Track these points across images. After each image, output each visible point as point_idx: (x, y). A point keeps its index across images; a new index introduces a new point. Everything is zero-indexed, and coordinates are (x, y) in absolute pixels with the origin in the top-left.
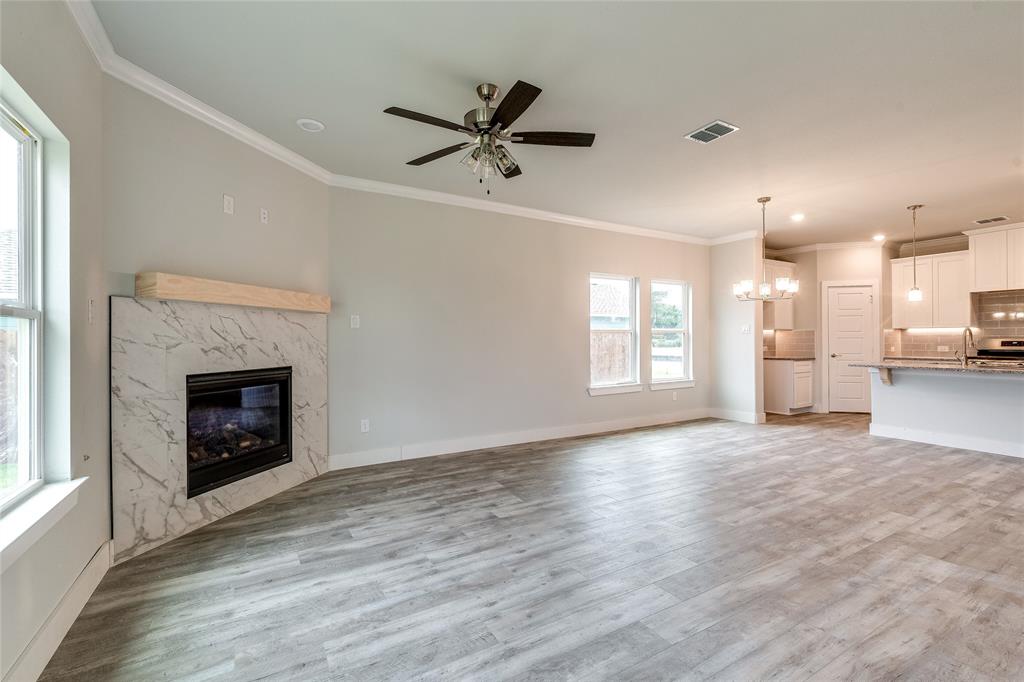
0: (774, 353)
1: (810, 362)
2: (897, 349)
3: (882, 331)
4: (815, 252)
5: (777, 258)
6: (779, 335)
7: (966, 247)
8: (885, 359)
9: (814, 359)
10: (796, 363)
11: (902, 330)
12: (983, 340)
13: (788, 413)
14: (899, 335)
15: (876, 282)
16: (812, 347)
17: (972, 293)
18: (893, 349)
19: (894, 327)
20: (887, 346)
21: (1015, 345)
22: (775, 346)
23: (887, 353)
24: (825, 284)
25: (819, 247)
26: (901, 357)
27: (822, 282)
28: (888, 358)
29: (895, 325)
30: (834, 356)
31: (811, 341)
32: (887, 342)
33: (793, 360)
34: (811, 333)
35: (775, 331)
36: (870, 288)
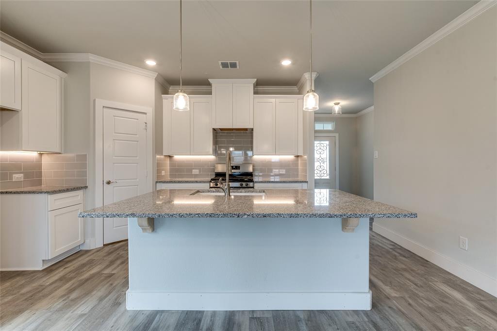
0: (40, 183)
1: (80, 193)
2: (166, 173)
3: (154, 157)
4: (88, 63)
6: (46, 160)
7: (210, 93)
8: (157, 182)
9: (86, 187)
11: (170, 157)
14: (168, 161)
15: (150, 110)
16: (84, 174)
17: (214, 129)
18: (163, 173)
20: (159, 171)
21: (235, 169)
22: (40, 174)
23: (158, 177)
24: (100, 103)
25: (92, 58)
26: (169, 179)
27: (97, 99)
28: (160, 182)
29: (165, 153)
30: (109, 183)
31: (84, 166)
32: (159, 167)
33: (48, 192)
34: (83, 158)
35: (41, 154)
36: (145, 115)
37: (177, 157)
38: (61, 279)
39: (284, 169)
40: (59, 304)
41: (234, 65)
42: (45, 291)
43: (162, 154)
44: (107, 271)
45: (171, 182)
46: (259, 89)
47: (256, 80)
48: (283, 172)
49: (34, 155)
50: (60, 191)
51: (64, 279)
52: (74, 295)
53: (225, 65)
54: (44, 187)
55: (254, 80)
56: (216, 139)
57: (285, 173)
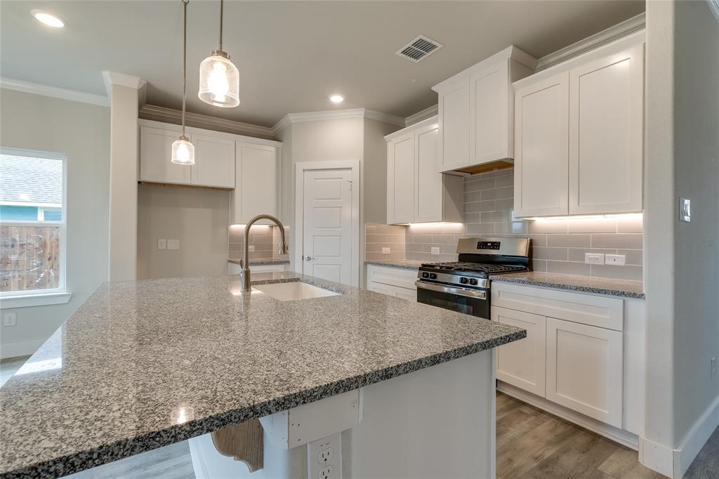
2: (396, 249)
3: (361, 227)
4: (291, 125)
9: (288, 262)
14: (402, 233)
15: (356, 163)
18: (386, 250)
19: (388, 223)
21: (489, 248)
23: (369, 256)
24: (300, 166)
26: (404, 259)
27: (297, 163)
28: (372, 263)
29: (390, 221)
30: (309, 259)
35: (272, 226)
36: (350, 171)
37: (415, 227)
43: (385, 223)
47: (513, 47)
48: (619, 260)
53: (415, 54)
55: (508, 52)
56: (465, 191)
57: (622, 263)
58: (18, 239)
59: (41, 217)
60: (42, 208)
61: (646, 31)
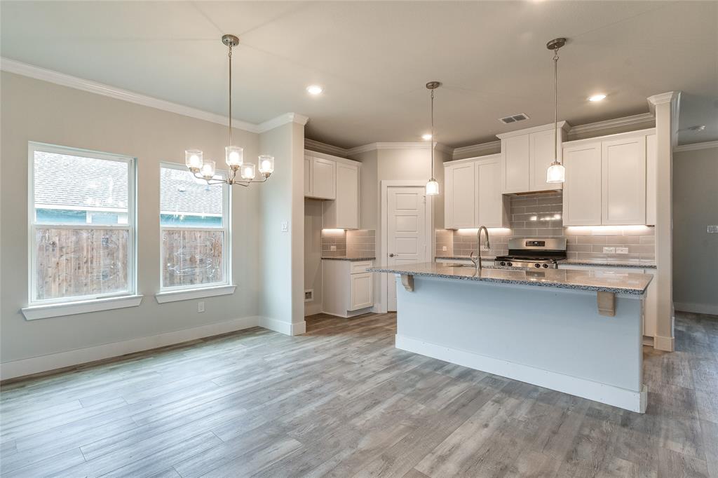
0: (345, 252)
1: (370, 262)
2: (449, 247)
3: (433, 230)
4: (376, 151)
5: (348, 157)
6: (349, 234)
7: (499, 151)
8: (436, 258)
9: (375, 258)
10: (353, 264)
11: (454, 230)
12: (515, 240)
13: (346, 316)
14: (451, 235)
16: (373, 247)
17: (504, 195)
18: (445, 248)
19: (446, 228)
20: (439, 247)
21: (536, 245)
22: (345, 246)
23: (438, 252)
24: (385, 183)
25: (379, 145)
26: (453, 256)
27: (382, 181)
28: (439, 258)
29: (447, 226)
30: (392, 256)
31: (373, 240)
32: (438, 242)
33: (349, 260)
34: (372, 233)
35: (346, 231)
36: (423, 189)
37: (462, 231)
38: (358, 325)
39: (625, 247)
40: (357, 335)
41: (520, 118)
42: (350, 328)
43: (443, 228)
44: (388, 327)
45: (454, 259)
46: (577, 130)
47: (565, 121)
48: (625, 251)
49: (341, 231)
50: (358, 260)
51: (360, 325)
52: (364, 334)
53: (509, 120)
54: (347, 257)
55: (562, 124)
56: (511, 206)
57: (627, 253)
58: (57, 242)
59: (89, 220)
60: (90, 212)
61: (656, 128)
